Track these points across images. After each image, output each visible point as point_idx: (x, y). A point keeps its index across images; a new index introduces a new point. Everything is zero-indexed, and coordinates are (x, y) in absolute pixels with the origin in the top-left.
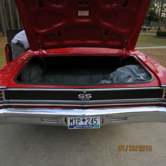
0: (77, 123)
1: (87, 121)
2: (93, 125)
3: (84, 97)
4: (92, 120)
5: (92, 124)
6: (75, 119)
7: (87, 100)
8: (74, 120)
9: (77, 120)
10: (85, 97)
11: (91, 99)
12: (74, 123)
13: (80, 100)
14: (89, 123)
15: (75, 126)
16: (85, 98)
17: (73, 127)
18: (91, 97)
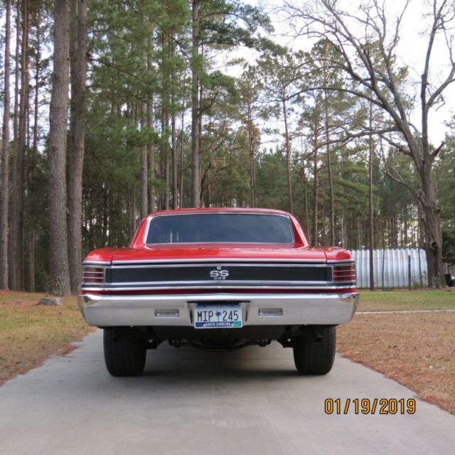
0: (207, 319)
1: (222, 315)
2: (232, 323)
3: (217, 275)
4: (231, 313)
5: (230, 320)
6: (205, 312)
7: (222, 280)
8: (203, 314)
9: (207, 314)
10: (220, 274)
11: (227, 278)
12: (203, 319)
13: (212, 279)
14: (227, 318)
15: (205, 323)
16: (219, 276)
17: (201, 324)
18: (227, 275)
